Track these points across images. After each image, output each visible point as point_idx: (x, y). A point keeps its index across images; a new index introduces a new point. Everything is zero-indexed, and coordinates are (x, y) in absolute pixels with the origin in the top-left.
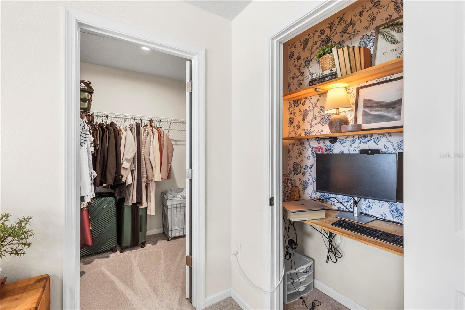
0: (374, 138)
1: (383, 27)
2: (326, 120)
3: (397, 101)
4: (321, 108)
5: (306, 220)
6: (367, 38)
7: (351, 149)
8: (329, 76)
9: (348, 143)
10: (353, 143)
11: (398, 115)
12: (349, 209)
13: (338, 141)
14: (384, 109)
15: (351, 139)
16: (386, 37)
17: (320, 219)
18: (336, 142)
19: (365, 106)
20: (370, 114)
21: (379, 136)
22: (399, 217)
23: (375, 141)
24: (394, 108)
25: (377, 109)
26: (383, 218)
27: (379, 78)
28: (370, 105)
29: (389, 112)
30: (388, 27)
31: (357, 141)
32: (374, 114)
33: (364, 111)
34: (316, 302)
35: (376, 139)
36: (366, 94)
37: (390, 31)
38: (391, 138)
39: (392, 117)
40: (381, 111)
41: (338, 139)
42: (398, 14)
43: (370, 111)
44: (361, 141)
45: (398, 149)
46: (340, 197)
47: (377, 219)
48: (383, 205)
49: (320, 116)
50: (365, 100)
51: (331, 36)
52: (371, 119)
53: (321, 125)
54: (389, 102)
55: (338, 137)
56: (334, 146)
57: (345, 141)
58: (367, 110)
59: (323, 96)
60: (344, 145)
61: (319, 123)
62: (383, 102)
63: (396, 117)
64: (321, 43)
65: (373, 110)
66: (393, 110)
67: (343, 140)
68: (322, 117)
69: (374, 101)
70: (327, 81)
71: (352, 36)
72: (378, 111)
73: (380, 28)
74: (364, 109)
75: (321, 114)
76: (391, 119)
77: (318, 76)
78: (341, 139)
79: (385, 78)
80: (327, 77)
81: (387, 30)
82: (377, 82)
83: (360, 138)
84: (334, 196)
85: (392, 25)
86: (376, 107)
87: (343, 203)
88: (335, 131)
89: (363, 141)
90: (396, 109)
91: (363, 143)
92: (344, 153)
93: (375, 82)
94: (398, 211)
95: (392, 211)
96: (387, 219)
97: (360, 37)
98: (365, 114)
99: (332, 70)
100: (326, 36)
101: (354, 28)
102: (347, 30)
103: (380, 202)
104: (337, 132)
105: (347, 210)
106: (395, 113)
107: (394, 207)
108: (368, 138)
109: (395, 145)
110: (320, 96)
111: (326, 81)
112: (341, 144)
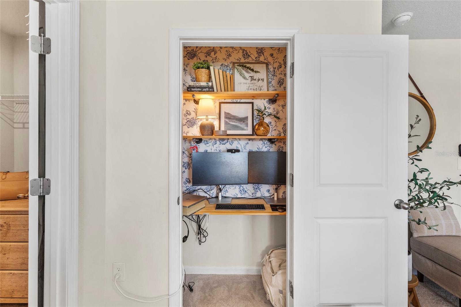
0: (230, 141)
1: (237, 65)
2: (191, 123)
3: (245, 117)
4: (187, 112)
5: (196, 212)
6: (225, 67)
7: (213, 149)
8: (207, 88)
9: (210, 144)
10: (215, 144)
11: (246, 127)
12: (212, 196)
13: (202, 142)
14: (238, 121)
15: (213, 141)
16: (239, 72)
17: (203, 208)
18: (201, 143)
19: (226, 118)
20: (229, 124)
21: (233, 140)
22: (244, 194)
23: (231, 143)
24: (244, 122)
25: (234, 121)
26: (235, 197)
27: (233, 99)
28: (229, 117)
29: (241, 124)
30: (240, 66)
31: (218, 142)
32: (232, 124)
33: (225, 121)
34: (190, 284)
35: (231, 142)
36: (226, 108)
37: (242, 69)
38: (240, 142)
39: (243, 127)
40: (236, 122)
41: (203, 140)
42: (245, 60)
43: (230, 122)
44: (220, 143)
45: (244, 149)
46: (204, 187)
47: (233, 198)
48: (235, 188)
49: (186, 118)
50: (225, 113)
51: (197, 52)
52: (230, 127)
53: (187, 127)
54: (241, 117)
55: (202, 139)
56: (199, 146)
57: (208, 142)
58: (227, 120)
59: (189, 102)
60: (207, 145)
61: (185, 125)
62: (237, 116)
63: (245, 128)
64: (187, 53)
65: (231, 121)
66: (244, 123)
67: (206, 141)
68: (188, 120)
69: (231, 115)
70: (205, 91)
71: (214, 61)
72: (234, 122)
73: (235, 65)
74: (225, 120)
75: (187, 117)
76: (243, 129)
77: (195, 85)
78: (205, 140)
79: (237, 100)
80: (205, 88)
81: (240, 68)
82: (232, 101)
83: (220, 141)
84: (199, 187)
85: (242, 66)
86: (233, 119)
87: (208, 193)
88: (207, 133)
89: (222, 143)
90: (245, 123)
91: (222, 144)
92: (208, 151)
93: (230, 101)
94: (244, 190)
95: (241, 190)
96: (238, 197)
97: (221, 64)
98: (226, 123)
99: (209, 84)
100: (192, 50)
101: (216, 55)
102: (210, 54)
103: (233, 186)
104: (208, 135)
105: (211, 197)
106: (245, 126)
107: (242, 188)
108: (226, 141)
109: (243, 146)
110: (186, 101)
111: (203, 91)
112: (205, 144)
